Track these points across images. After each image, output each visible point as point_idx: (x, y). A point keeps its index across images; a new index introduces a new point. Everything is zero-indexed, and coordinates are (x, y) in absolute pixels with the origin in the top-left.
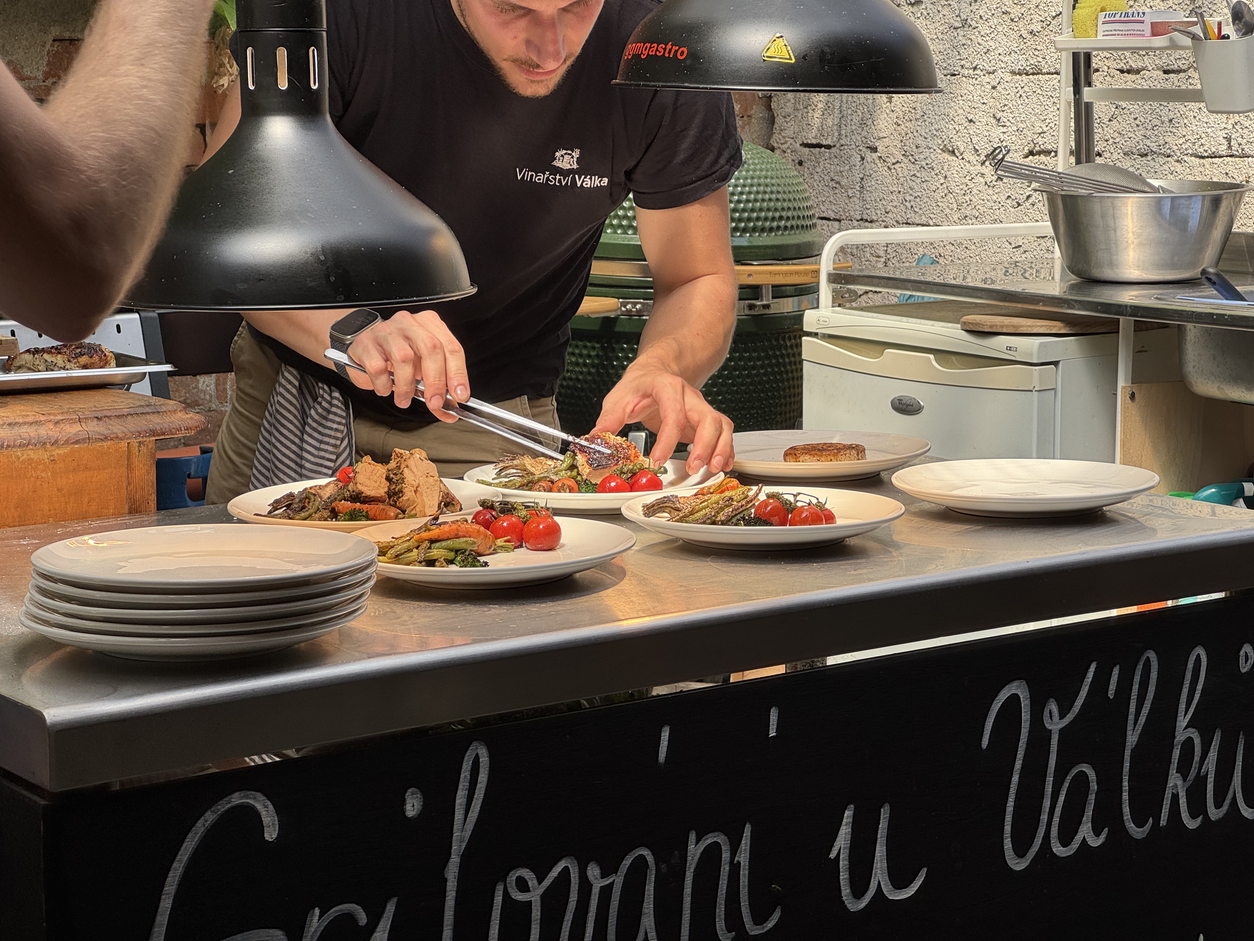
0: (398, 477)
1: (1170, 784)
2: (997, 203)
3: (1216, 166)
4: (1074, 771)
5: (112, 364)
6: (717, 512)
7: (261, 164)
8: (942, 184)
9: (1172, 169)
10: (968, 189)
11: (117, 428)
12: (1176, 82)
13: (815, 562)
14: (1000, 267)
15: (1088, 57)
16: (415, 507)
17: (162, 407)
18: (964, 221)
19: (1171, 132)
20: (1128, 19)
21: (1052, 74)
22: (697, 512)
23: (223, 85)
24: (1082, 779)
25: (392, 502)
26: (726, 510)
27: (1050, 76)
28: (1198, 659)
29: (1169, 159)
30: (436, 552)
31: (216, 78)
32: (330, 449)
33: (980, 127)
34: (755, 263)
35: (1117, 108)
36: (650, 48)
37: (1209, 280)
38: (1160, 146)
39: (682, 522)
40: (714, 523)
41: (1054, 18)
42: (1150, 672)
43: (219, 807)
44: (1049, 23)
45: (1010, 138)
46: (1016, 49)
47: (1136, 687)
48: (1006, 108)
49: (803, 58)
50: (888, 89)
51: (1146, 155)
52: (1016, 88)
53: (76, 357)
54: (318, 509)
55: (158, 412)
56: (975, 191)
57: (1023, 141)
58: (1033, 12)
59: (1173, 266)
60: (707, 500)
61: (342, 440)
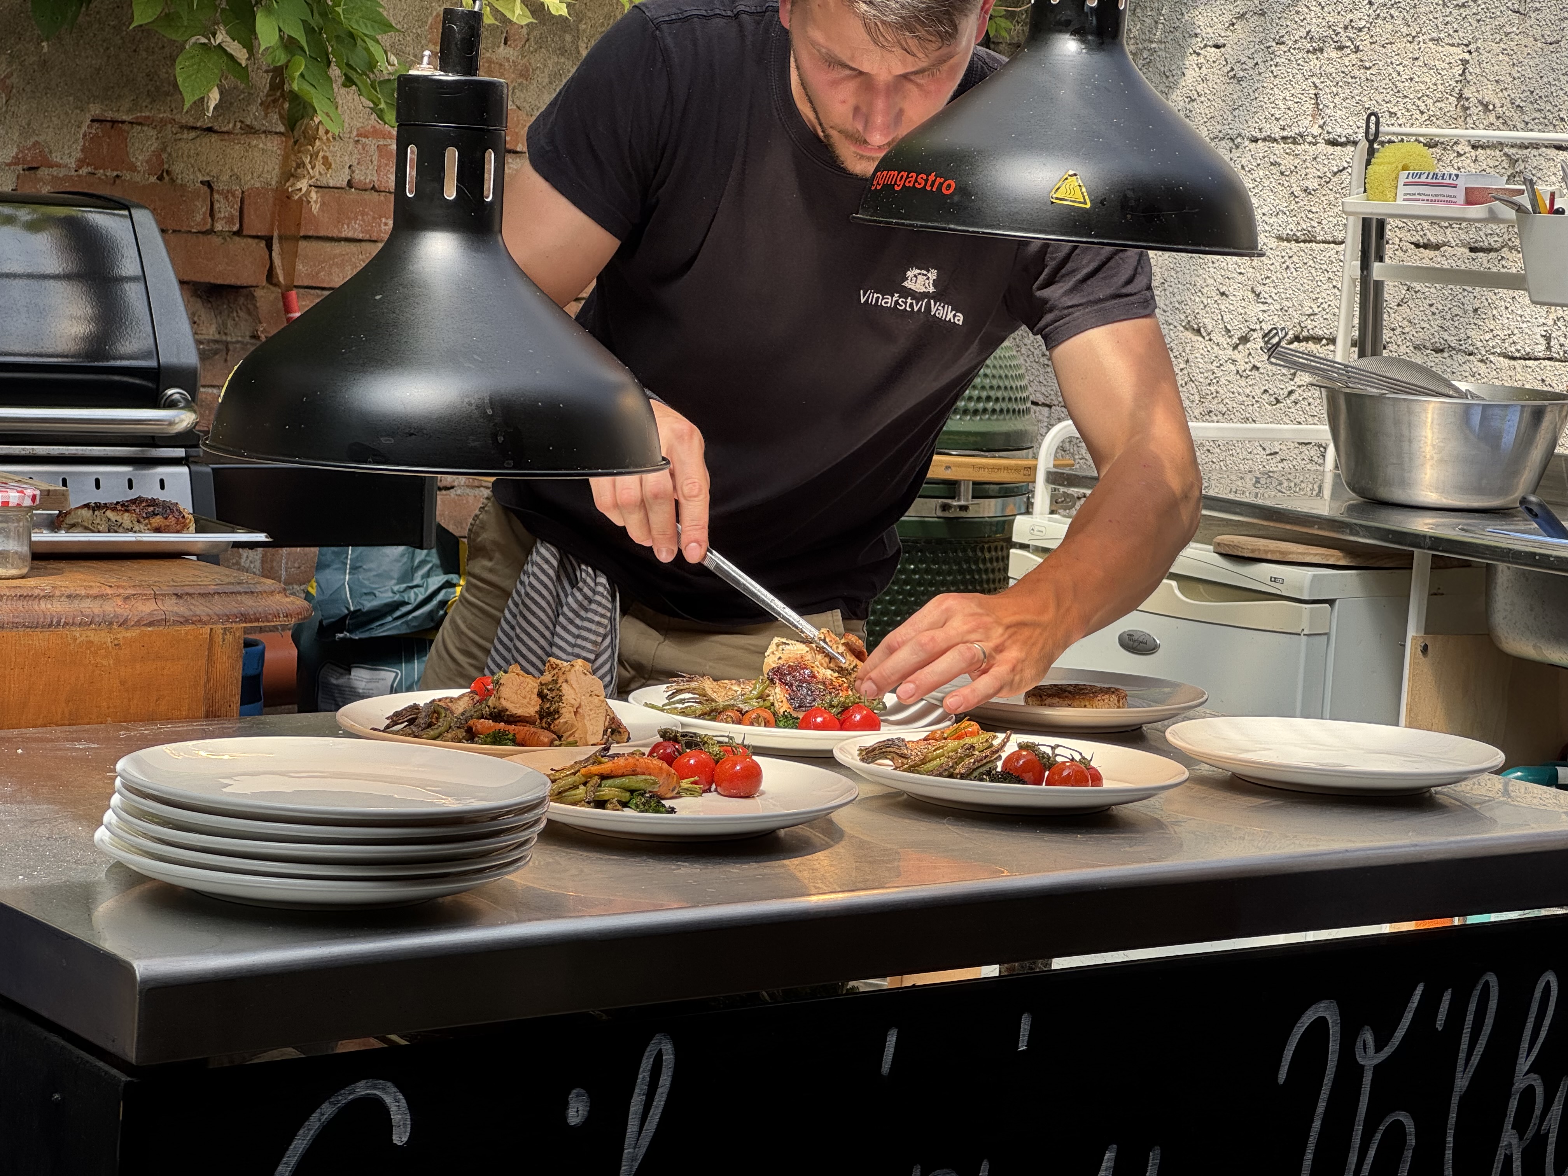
0: (554, 694)
1: (1504, 1143)
2: (1251, 398)
3: (1530, 370)
4: (1389, 1120)
5: (191, 529)
6: (956, 762)
7: (417, 290)
8: (1182, 370)
9: (1474, 370)
10: (1215, 378)
11: (201, 609)
12: (1485, 262)
13: (1079, 833)
14: (1250, 476)
15: (1381, 224)
16: (573, 733)
17: (258, 586)
18: (1207, 417)
19: (1475, 324)
20: (1437, 181)
21: (1329, 243)
22: (929, 761)
23: (300, 189)
24: (1397, 1130)
25: (544, 725)
26: (967, 761)
27: (1326, 246)
28: (1548, 987)
29: (1471, 358)
30: (608, 791)
31: (292, 179)
32: (589, 646)
33: (1234, 303)
34: (954, 453)
35: (1408, 290)
36: (907, 177)
37: (1530, 511)
38: (1460, 340)
39: (912, 772)
40: (951, 776)
41: (1335, 174)
42: (1488, 1000)
43: (340, 1098)
44: (1328, 180)
45: (1270, 318)
46: (1285, 209)
47: (1470, 1018)
48: (1268, 281)
49: (1100, 202)
50: (1202, 248)
51: (1442, 351)
52: (1283, 257)
53: (148, 518)
54: (450, 727)
55: (252, 592)
56: (1223, 381)
57: (1288, 323)
58: (1309, 165)
59: (1479, 490)
60: (942, 747)
61: (605, 637)
